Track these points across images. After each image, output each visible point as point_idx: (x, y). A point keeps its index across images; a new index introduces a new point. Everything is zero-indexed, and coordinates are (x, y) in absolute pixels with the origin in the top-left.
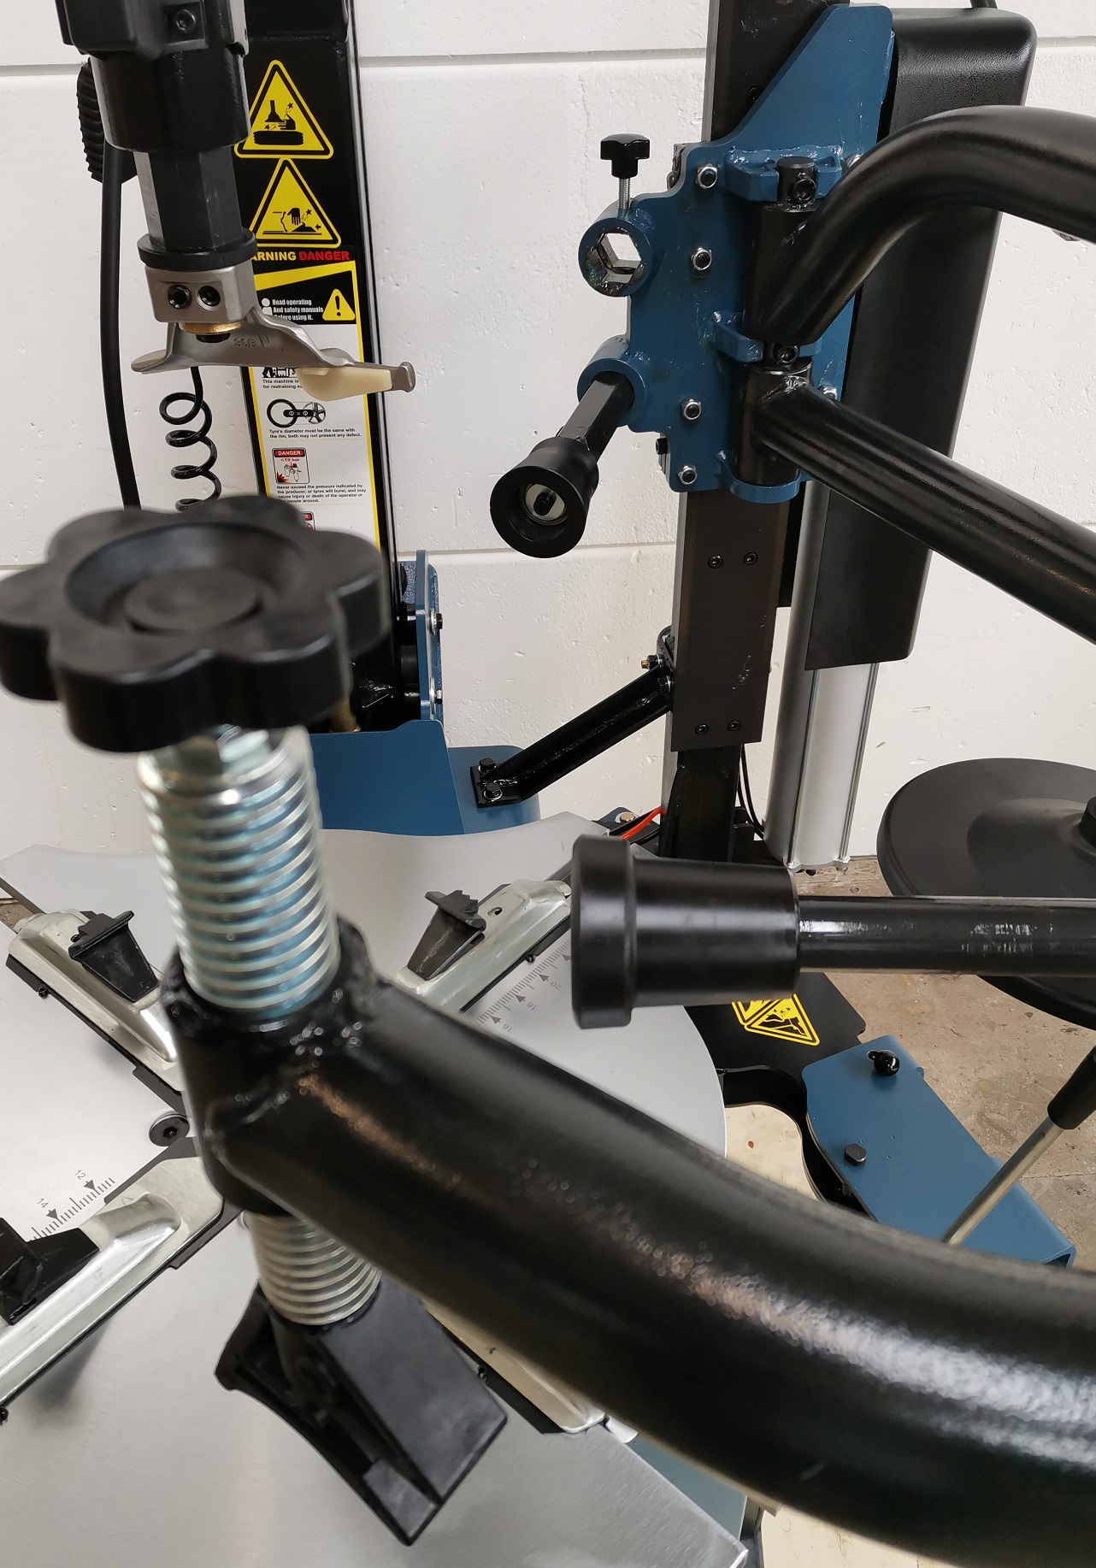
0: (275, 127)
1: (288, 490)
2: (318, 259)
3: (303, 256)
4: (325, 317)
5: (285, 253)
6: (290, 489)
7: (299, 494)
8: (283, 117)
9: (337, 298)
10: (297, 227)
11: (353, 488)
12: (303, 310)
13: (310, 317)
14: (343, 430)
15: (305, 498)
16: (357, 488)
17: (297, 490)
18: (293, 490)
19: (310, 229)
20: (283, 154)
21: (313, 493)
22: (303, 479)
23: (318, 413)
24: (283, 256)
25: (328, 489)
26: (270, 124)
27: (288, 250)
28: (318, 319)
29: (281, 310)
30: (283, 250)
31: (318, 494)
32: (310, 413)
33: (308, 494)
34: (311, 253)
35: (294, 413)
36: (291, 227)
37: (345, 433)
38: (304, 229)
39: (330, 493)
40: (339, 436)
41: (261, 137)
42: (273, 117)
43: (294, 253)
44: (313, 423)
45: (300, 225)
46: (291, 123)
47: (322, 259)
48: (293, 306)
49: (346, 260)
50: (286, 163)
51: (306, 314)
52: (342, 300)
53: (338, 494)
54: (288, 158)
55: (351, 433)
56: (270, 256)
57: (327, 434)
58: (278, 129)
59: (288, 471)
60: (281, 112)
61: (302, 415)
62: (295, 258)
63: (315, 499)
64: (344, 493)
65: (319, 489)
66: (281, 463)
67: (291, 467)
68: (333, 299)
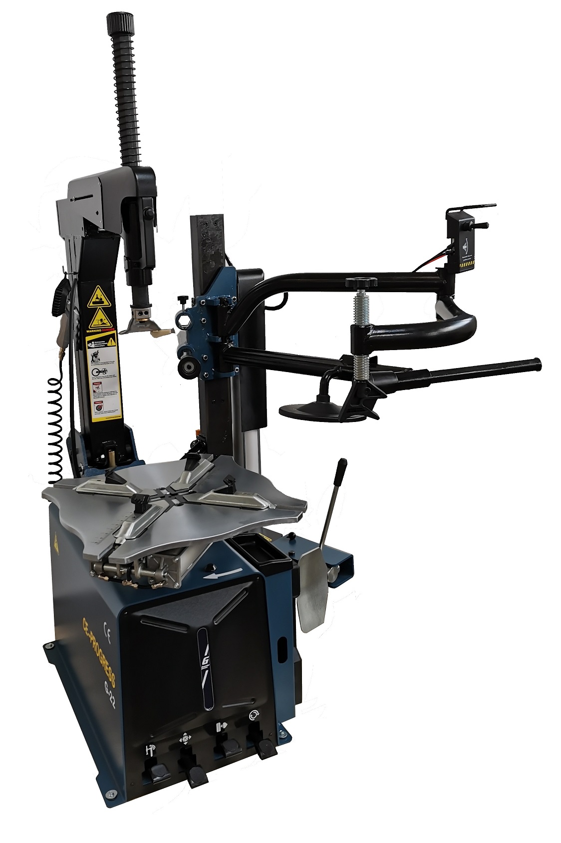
0: (98, 300)
2: (107, 331)
3: (103, 330)
4: (108, 345)
6: (97, 394)
7: (99, 396)
8: (99, 298)
12: (102, 344)
13: (104, 346)
14: (112, 376)
15: (101, 397)
16: (115, 392)
17: (99, 394)
19: (105, 324)
22: (101, 391)
23: (105, 371)
24: (98, 331)
26: (96, 300)
28: (106, 346)
29: (97, 344)
30: (98, 329)
32: (103, 372)
33: (102, 395)
34: (105, 329)
35: (99, 372)
36: (100, 323)
38: (104, 324)
39: (108, 394)
41: (94, 303)
42: (97, 298)
43: (101, 330)
44: (104, 374)
45: (102, 322)
46: (101, 299)
48: (100, 343)
49: (113, 330)
50: (100, 308)
52: (113, 340)
53: (110, 394)
54: (100, 307)
55: (114, 376)
56: (95, 331)
57: (108, 377)
61: (101, 372)
63: (104, 396)
64: (112, 394)
65: (105, 393)
66: (94, 386)
67: (97, 388)
68: (110, 340)
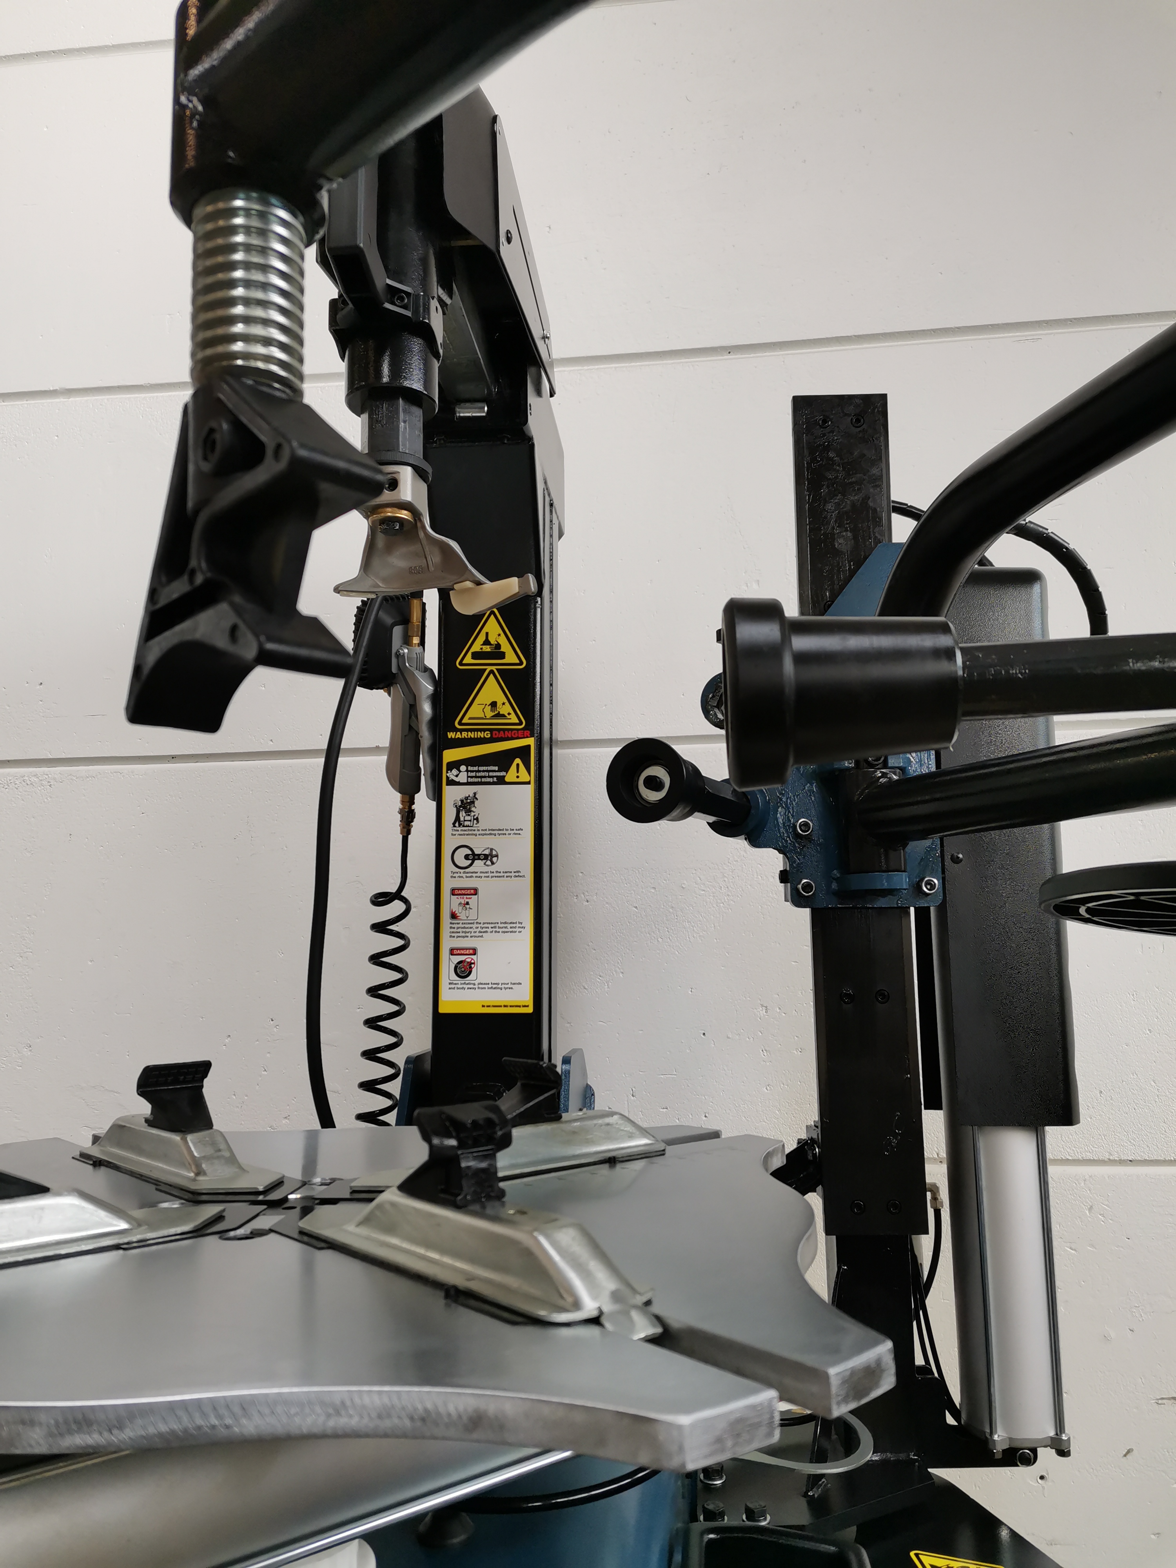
0: (487, 649)
1: (459, 926)
2: (506, 736)
3: (496, 734)
4: (507, 779)
5: (483, 732)
6: (460, 925)
7: (467, 930)
8: (493, 642)
9: (518, 765)
10: (494, 714)
11: (514, 925)
12: (491, 774)
13: (495, 779)
14: (511, 872)
15: (473, 934)
16: (518, 925)
17: (466, 926)
18: (463, 926)
19: (503, 716)
20: (490, 666)
21: (479, 929)
22: (473, 915)
23: (492, 856)
24: (481, 735)
25: (493, 925)
26: (484, 647)
27: (484, 730)
28: (501, 781)
29: (473, 774)
30: (481, 730)
31: (484, 930)
32: (486, 857)
33: (475, 930)
34: (502, 732)
35: (473, 857)
36: (489, 714)
37: (513, 874)
38: (499, 715)
39: (494, 930)
40: (507, 877)
41: (476, 655)
42: (487, 642)
43: (489, 732)
44: (488, 866)
45: (496, 712)
46: (498, 646)
47: (510, 736)
48: (484, 771)
49: (527, 737)
50: (492, 672)
51: (493, 777)
52: (522, 766)
53: (501, 930)
54: (494, 668)
55: (518, 874)
56: (471, 735)
57: (499, 875)
58: (489, 650)
59: (461, 908)
60: (492, 640)
61: (479, 859)
62: (489, 736)
63: (481, 934)
64: (506, 930)
65: (486, 925)
66: (456, 900)
67: (464, 904)
68: (514, 766)
